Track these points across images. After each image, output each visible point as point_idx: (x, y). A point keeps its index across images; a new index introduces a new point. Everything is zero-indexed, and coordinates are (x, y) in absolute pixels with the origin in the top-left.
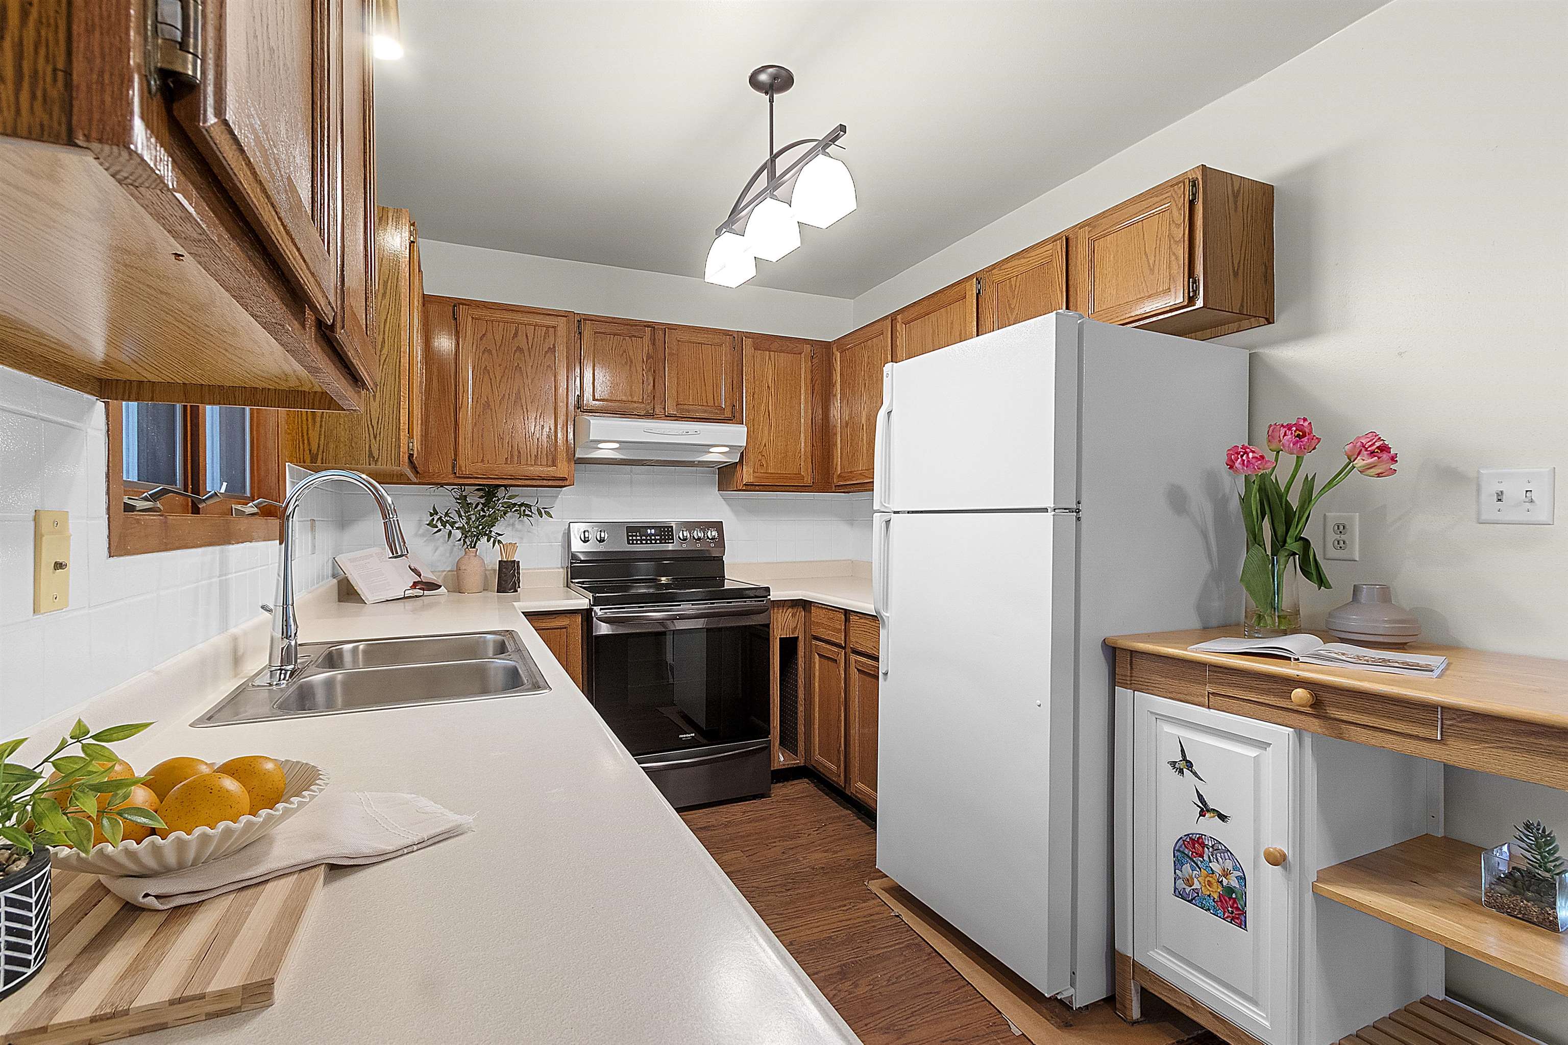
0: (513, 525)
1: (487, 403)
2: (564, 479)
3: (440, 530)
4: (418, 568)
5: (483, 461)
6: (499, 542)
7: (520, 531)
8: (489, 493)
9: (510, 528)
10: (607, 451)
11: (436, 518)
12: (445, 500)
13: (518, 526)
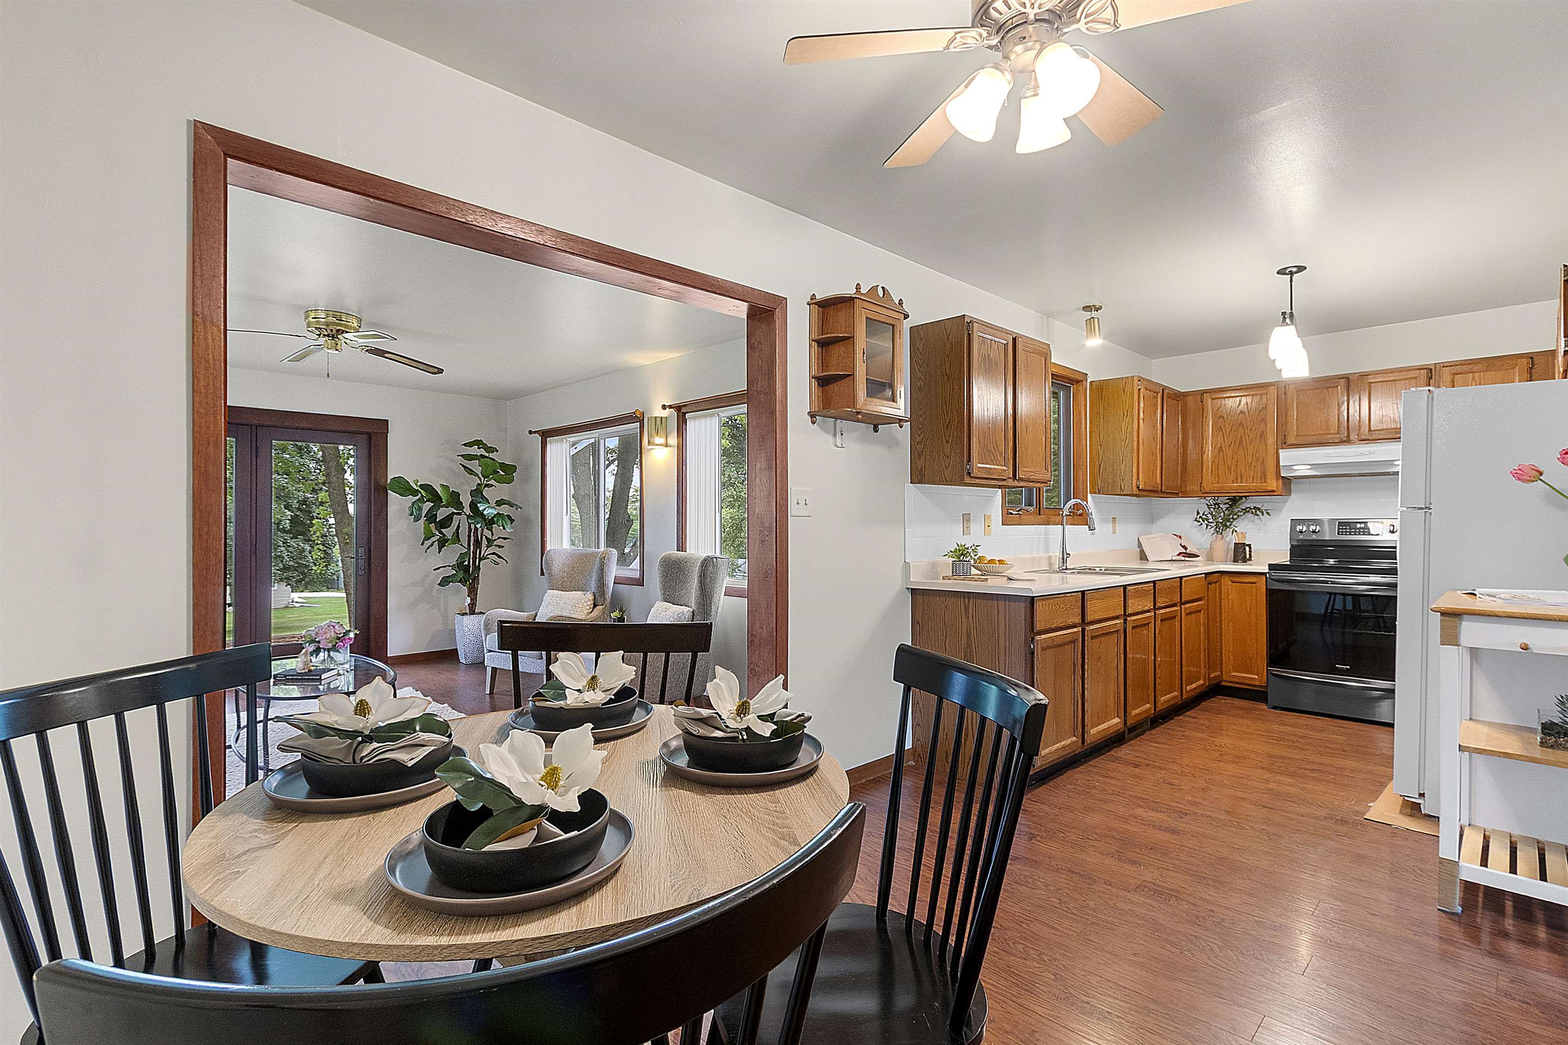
0: (1253, 521)
1: (1221, 447)
2: (1274, 491)
3: (1202, 524)
4: (1186, 545)
5: (1218, 482)
6: (1236, 531)
7: (1259, 525)
8: (1234, 501)
9: (1251, 523)
10: (1303, 470)
11: (1198, 517)
12: (1201, 505)
13: (1257, 521)
